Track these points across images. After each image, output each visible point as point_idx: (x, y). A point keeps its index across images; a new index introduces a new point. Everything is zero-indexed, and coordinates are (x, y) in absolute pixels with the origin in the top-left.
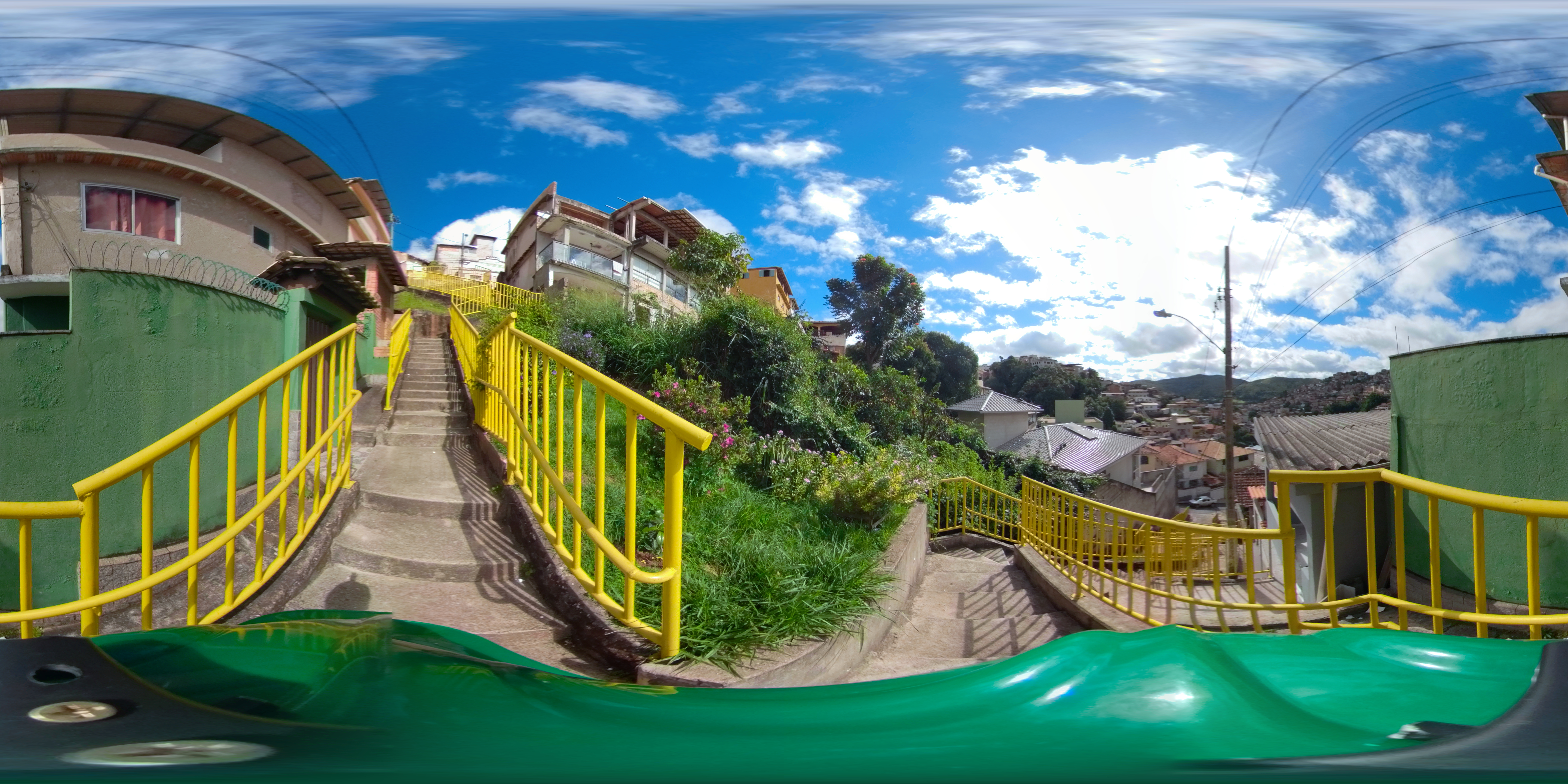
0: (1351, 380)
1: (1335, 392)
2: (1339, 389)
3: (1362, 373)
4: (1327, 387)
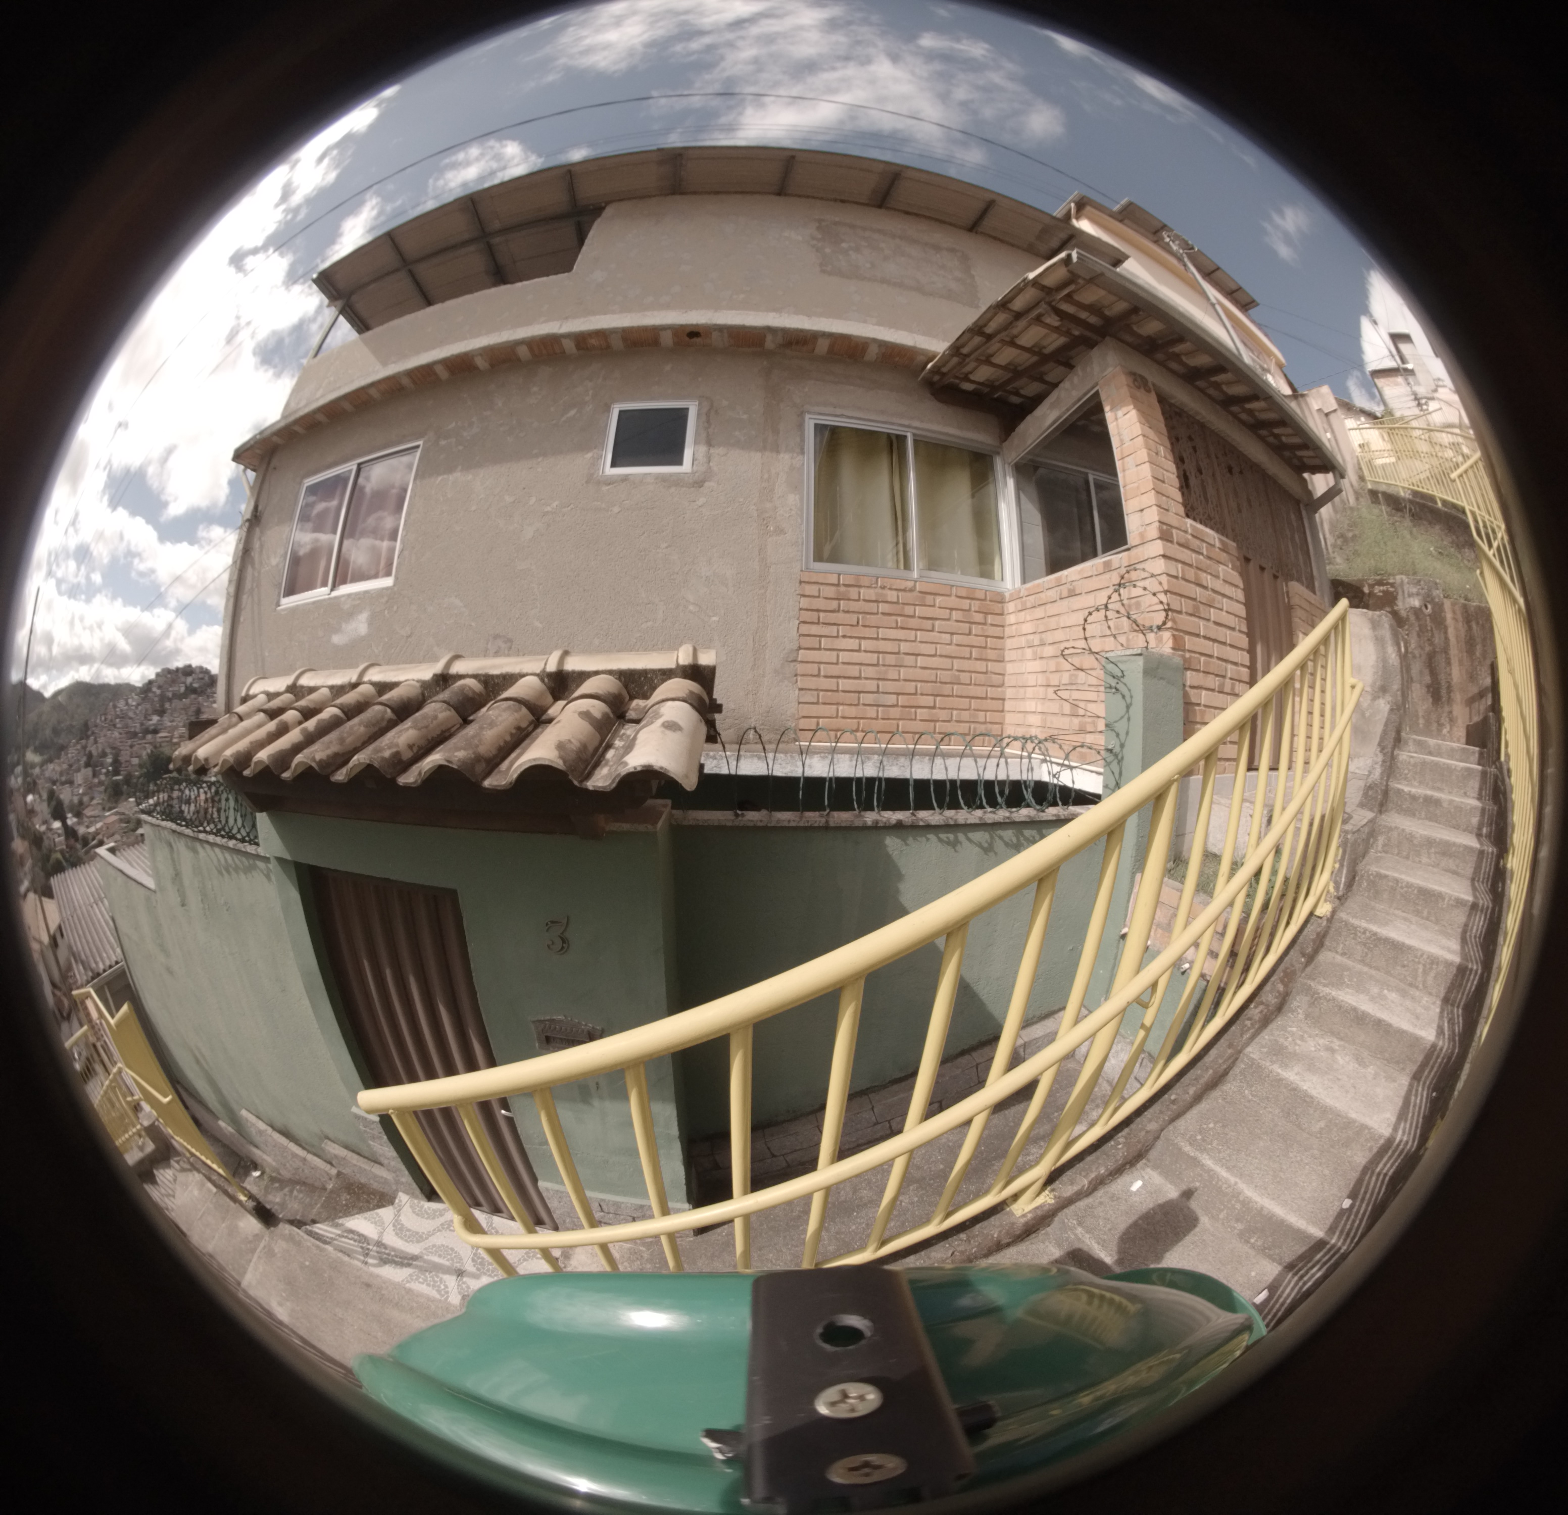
0: (182, 689)
3: (201, 668)
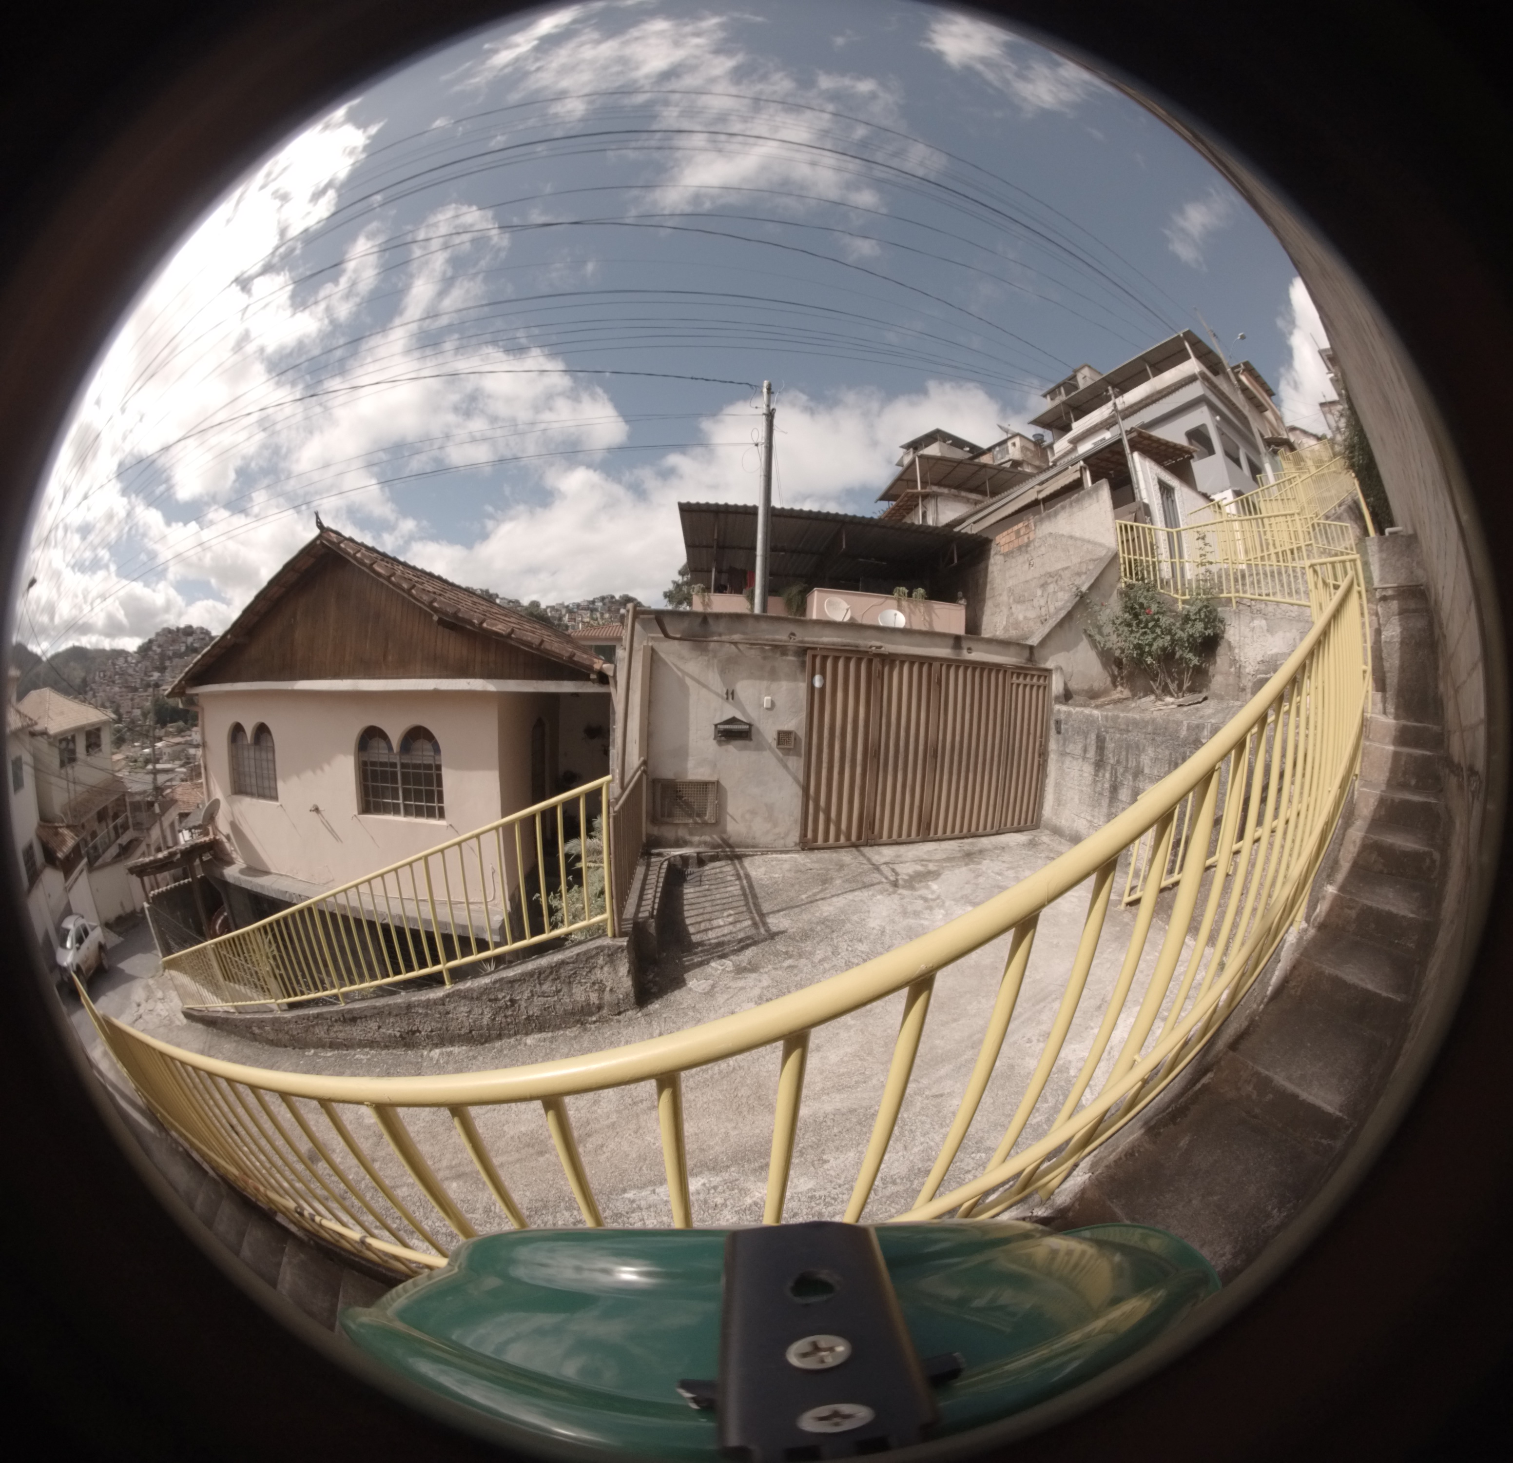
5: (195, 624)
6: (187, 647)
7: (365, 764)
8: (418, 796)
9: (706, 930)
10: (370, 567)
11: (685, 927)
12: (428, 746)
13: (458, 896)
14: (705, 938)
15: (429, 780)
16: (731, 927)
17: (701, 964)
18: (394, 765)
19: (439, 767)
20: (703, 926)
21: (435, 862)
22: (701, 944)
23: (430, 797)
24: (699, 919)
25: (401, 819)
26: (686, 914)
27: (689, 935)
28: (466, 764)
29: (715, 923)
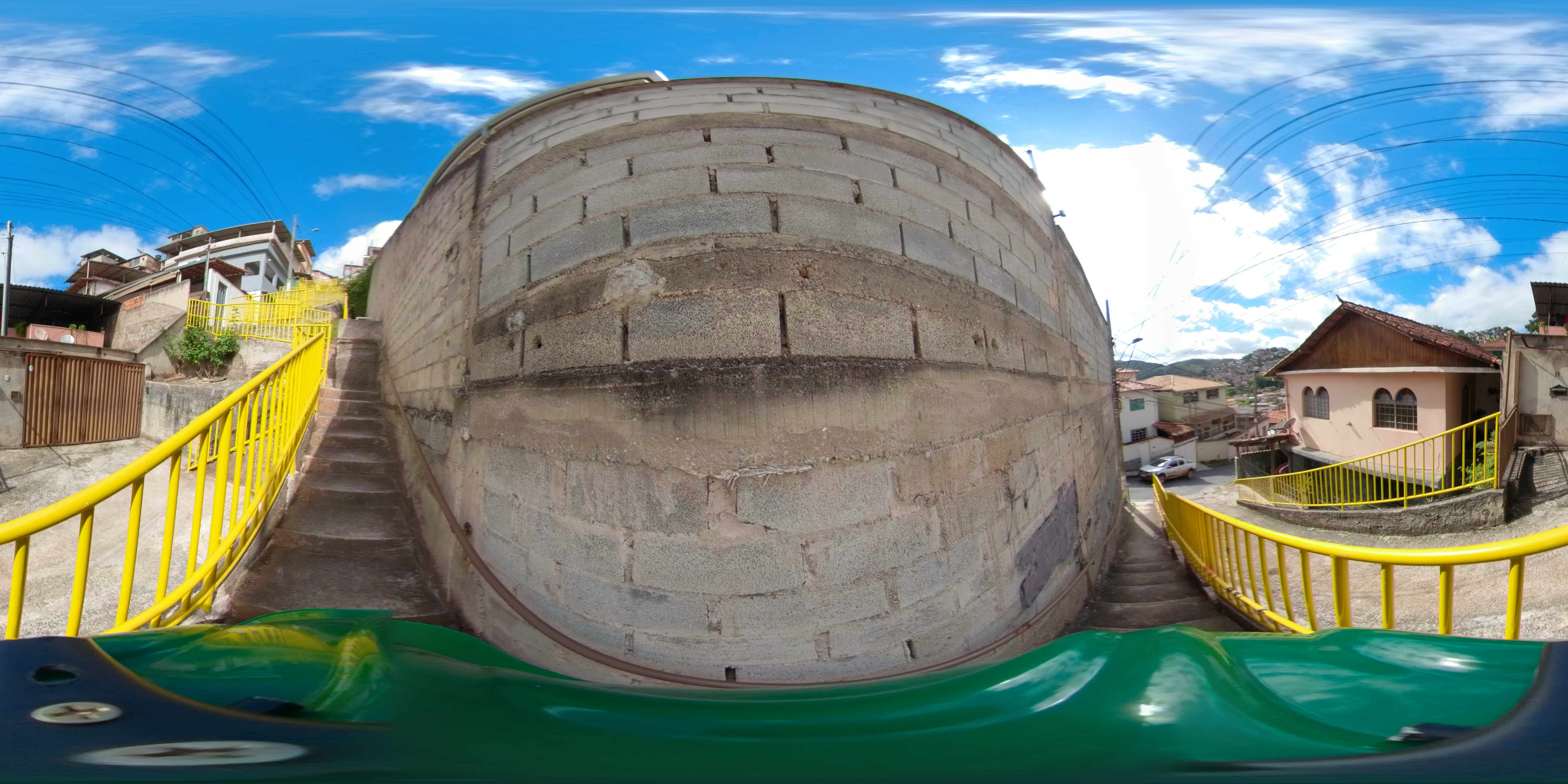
1: (1256, 368)
2: (1260, 365)
4: (1247, 364)
5: (1278, 347)
6: (1275, 356)
7: (1378, 405)
8: (1404, 420)
9: (1544, 486)
10: (1374, 317)
11: (1533, 485)
12: (1410, 397)
13: (1420, 466)
14: (1543, 490)
15: (1410, 413)
16: (1556, 485)
17: (1540, 503)
18: (1393, 406)
19: (1416, 407)
20: (1542, 484)
21: (1410, 451)
22: (1541, 493)
23: (1410, 420)
24: (1540, 481)
25: (1395, 430)
26: (1534, 478)
27: (1535, 488)
28: (1430, 406)
29: (1548, 483)
